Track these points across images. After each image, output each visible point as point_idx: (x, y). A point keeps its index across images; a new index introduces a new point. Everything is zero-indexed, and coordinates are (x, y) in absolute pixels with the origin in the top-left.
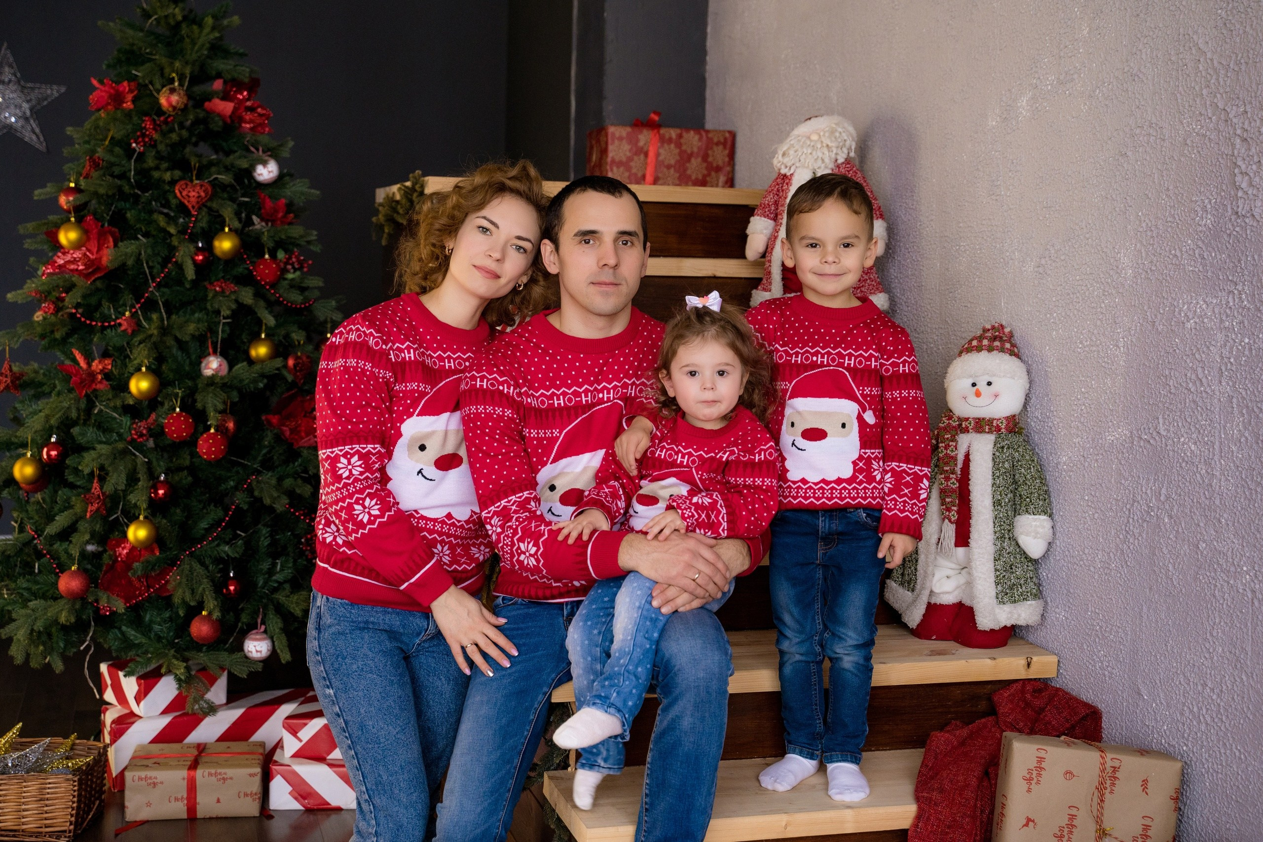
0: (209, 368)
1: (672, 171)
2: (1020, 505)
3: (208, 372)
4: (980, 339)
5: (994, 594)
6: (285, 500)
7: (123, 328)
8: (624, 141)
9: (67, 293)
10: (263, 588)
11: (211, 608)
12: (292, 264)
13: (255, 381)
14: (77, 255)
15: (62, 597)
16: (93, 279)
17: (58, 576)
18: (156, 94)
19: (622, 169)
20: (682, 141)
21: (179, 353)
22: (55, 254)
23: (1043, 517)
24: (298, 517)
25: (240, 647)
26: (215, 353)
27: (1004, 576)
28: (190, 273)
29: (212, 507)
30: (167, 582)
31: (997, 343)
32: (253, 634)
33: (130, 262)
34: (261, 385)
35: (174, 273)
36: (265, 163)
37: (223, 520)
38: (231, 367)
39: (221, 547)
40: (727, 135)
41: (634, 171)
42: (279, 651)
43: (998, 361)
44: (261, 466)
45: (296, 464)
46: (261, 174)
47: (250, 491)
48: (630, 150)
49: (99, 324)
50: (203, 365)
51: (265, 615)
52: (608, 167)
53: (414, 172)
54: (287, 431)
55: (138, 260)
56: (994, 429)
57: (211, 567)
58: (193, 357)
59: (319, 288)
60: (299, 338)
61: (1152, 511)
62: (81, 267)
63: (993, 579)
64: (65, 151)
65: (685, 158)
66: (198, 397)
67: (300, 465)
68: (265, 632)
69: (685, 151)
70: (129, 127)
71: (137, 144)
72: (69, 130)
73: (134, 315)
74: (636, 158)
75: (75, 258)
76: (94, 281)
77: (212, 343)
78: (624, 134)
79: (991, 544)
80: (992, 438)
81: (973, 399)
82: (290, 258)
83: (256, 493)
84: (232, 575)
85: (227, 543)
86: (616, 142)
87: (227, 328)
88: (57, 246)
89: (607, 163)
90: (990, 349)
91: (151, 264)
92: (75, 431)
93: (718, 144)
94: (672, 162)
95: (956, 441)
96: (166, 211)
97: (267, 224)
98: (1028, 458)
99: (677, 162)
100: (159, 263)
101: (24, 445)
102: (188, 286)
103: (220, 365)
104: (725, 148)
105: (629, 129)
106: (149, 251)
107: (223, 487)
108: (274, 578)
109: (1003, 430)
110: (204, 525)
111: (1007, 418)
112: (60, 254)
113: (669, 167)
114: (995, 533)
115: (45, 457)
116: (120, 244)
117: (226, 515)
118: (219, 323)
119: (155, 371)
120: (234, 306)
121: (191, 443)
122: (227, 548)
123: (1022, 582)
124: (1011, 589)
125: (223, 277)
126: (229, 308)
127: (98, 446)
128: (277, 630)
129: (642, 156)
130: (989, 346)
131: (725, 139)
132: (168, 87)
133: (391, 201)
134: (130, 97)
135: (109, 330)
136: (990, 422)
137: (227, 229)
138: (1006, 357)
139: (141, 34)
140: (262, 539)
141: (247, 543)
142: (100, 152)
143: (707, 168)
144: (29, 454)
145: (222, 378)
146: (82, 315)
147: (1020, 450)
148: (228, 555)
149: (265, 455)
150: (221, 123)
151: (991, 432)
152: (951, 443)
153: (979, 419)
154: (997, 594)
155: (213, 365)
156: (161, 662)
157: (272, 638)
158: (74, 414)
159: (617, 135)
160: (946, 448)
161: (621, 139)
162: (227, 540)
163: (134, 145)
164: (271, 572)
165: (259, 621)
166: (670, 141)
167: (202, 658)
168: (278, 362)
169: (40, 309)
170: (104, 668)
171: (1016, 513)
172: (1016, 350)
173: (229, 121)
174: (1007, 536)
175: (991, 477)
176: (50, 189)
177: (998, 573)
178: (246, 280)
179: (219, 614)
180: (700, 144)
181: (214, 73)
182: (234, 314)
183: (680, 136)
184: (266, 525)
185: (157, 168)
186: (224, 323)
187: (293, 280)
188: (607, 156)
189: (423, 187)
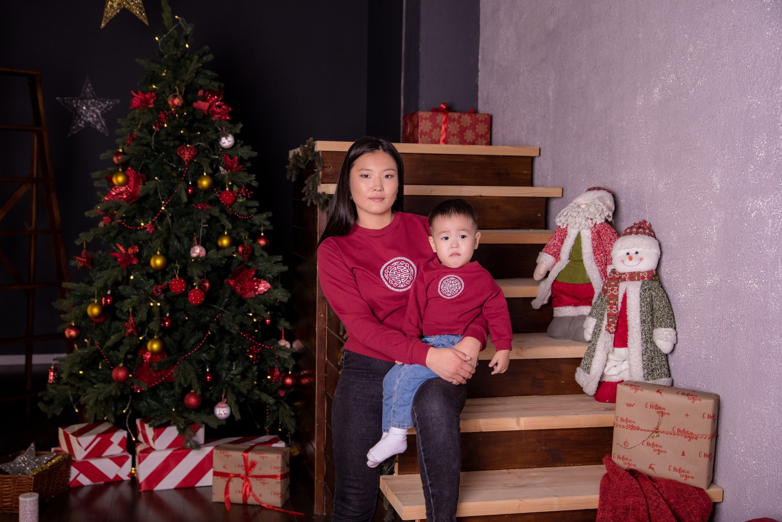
0: (195, 253)
1: (455, 137)
2: (657, 322)
3: (194, 255)
4: (631, 228)
5: (642, 374)
6: (237, 328)
7: (148, 230)
8: (428, 120)
9: (117, 210)
10: (226, 377)
11: (196, 389)
12: (242, 194)
13: (220, 259)
14: (123, 189)
15: (114, 381)
16: (131, 202)
17: (112, 370)
18: (166, 98)
19: (427, 136)
20: (461, 120)
21: (178, 244)
22: (111, 189)
23: (671, 329)
24: (245, 337)
25: (213, 412)
26: (198, 244)
27: (648, 364)
28: (185, 199)
29: (197, 332)
30: (172, 373)
31: (641, 230)
32: (219, 404)
33: (151, 193)
34: (224, 262)
35: (175, 199)
36: (226, 137)
37: (203, 339)
38: (207, 252)
39: (202, 355)
40: (487, 116)
41: (434, 137)
42: (234, 414)
43: (641, 239)
44: (224, 309)
45: (244, 307)
46: (225, 143)
47: (218, 323)
48: (432, 126)
49: (134, 228)
50: (192, 251)
51: (226, 393)
52: (419, 136)
53: (308, 139)
54: (238, 288)
55: (156, 192)
56: (640, 278)
57: (195, 366)
58: (186, 247)
59: (256, 207)
60: (245, 235)
61: (733, 324)
62: (125, 196)
63: (642, 366)
64: (116, 131)
65: (463, 130)
66: (189, 269)
67: (246, 308)
68: (227, 403)
69: (463, 126)
70: (151, 118)
71: (156, 127)
72: (119, 121)
73: (153, 223)
74: (435, 130)
75: (121, 191)
76: (132, 204)
77: (197, 239)
78: (428, 116)
79: (640, 345)
80: (639, 283)
81: (628, 262)
82: (240, 190)
83: (221, 324)
84: (208, 370)
85: (205, 352)
86: (424, 121)
87: (205, 231)
88: (112, 185)
89: (418, 133)
90: (637, 233)
91: (163, 194)
92: (121, 288)
93: (482, 121)
94: (456, 133)
95: (618, 287)
96: (171, 164)
97: (227, 171)
98: (661, 295)
99: (458, 132)
100: (167, 194)
101: (93, 296)
102: (183, 206)
103: (201, 251)
104: (485, 123)
105: (431, 113)
106: (162, 187)
107: (203, 320)
108: (232, 372)
109: (646, 279)
110: (192, 341)
111: (648, 272)
112: (113, 189)
113: (454, 135)
114: (643, 339)
115: (104, 303)
116: (146, 183)
117: (204, 336)
118: (201, 227)
119: (164, 254)
120: (208, 217)
121: (185, 295)
122: (205, 355)
123: (659, 367)
124: (652, 371)
125: (203, 201)
126: (205, 218)
127: (132, 296)
128: (233, 402)
129: (438, 129)
130: (637, 232)
131: (486, 119)
132: (173, 94)
133: (296, 156)
134: (152, 101)
135: (139, 232)
136: (638, 273)
137: (205, 174)
138: (647, 237)
139: (159, 66)
140: (225, 350)
141: (217, 353)
142: (136, 133)
143: (475, 136)
144: (96, 301)
145: (202, 258)
146: (125, 223)
147: (656, 290)
148: (205, 359)
149: (226, 302)
150: (202, 114)
151: (639, 280)
152: (615, 288)
153: (632, 273)
154: (644, 374)
155: (197, 251)
156: (169, 419)
157: (230, 406)
158: (120, 279)
159: (424, 117)
160: (612, 290)
161: (426, 119)
162: (205, 350)
163: (154, 127)
164: (230, 369)
165: (223, 396)
166: (454, 120)
167: (192, 417)
168: (234, 249)
169: (102, 220)
170: (138, 422)
171: (654, 326)
172: (652, 234)
173: (206, 113)
174: (649, 341)
175: (639, 307)
176: (109, 153)
177: (645, 362)
178: (216, 202)
179: (200, 392)
180: (471, 122)
181: (198, 86)
182: (208, 222)
183: (460, 117)
184: (227, 342)
185: (166, 140)
186: (204, 227)
187: (242, 202)
188: (418, 129)
189: (313, 147)
